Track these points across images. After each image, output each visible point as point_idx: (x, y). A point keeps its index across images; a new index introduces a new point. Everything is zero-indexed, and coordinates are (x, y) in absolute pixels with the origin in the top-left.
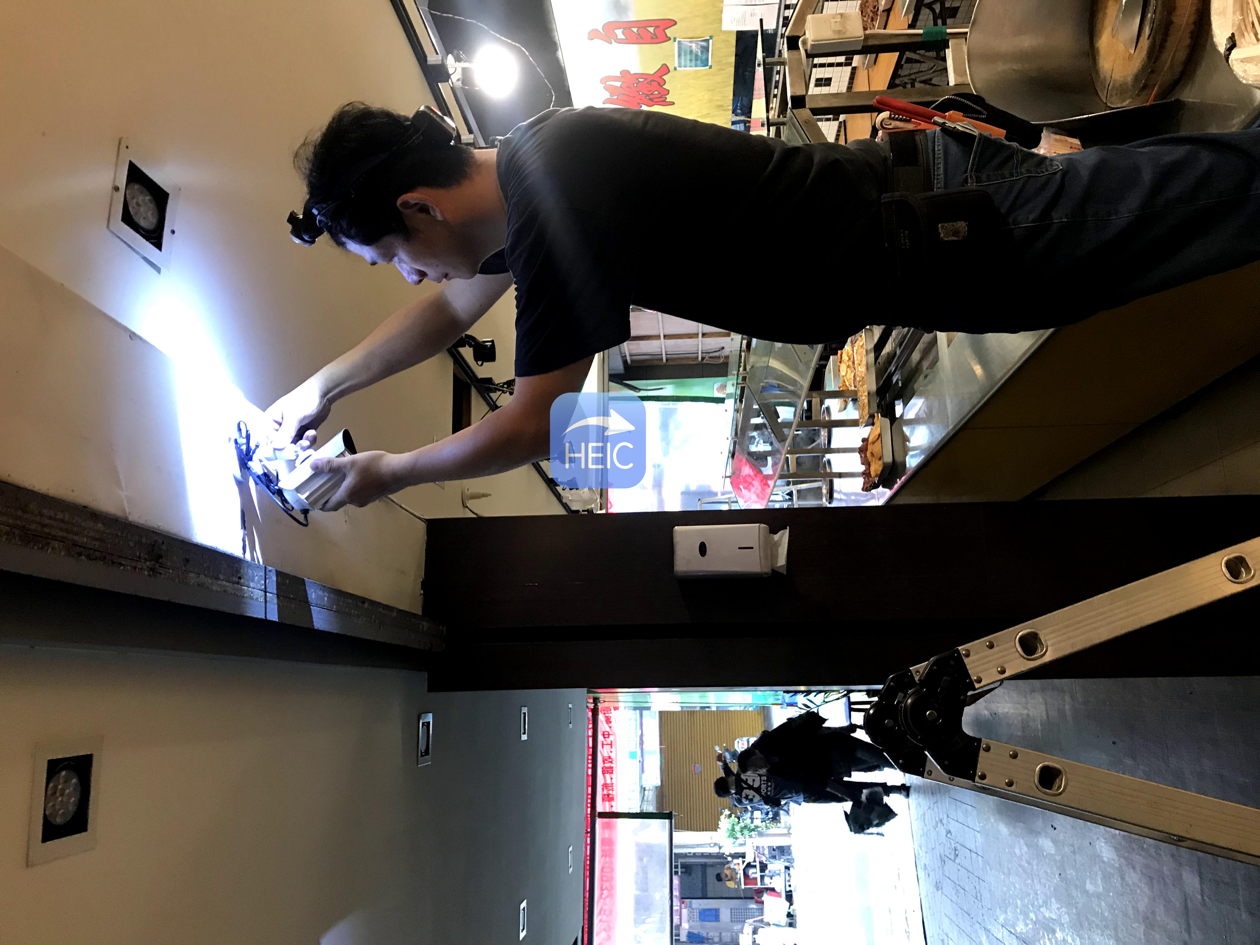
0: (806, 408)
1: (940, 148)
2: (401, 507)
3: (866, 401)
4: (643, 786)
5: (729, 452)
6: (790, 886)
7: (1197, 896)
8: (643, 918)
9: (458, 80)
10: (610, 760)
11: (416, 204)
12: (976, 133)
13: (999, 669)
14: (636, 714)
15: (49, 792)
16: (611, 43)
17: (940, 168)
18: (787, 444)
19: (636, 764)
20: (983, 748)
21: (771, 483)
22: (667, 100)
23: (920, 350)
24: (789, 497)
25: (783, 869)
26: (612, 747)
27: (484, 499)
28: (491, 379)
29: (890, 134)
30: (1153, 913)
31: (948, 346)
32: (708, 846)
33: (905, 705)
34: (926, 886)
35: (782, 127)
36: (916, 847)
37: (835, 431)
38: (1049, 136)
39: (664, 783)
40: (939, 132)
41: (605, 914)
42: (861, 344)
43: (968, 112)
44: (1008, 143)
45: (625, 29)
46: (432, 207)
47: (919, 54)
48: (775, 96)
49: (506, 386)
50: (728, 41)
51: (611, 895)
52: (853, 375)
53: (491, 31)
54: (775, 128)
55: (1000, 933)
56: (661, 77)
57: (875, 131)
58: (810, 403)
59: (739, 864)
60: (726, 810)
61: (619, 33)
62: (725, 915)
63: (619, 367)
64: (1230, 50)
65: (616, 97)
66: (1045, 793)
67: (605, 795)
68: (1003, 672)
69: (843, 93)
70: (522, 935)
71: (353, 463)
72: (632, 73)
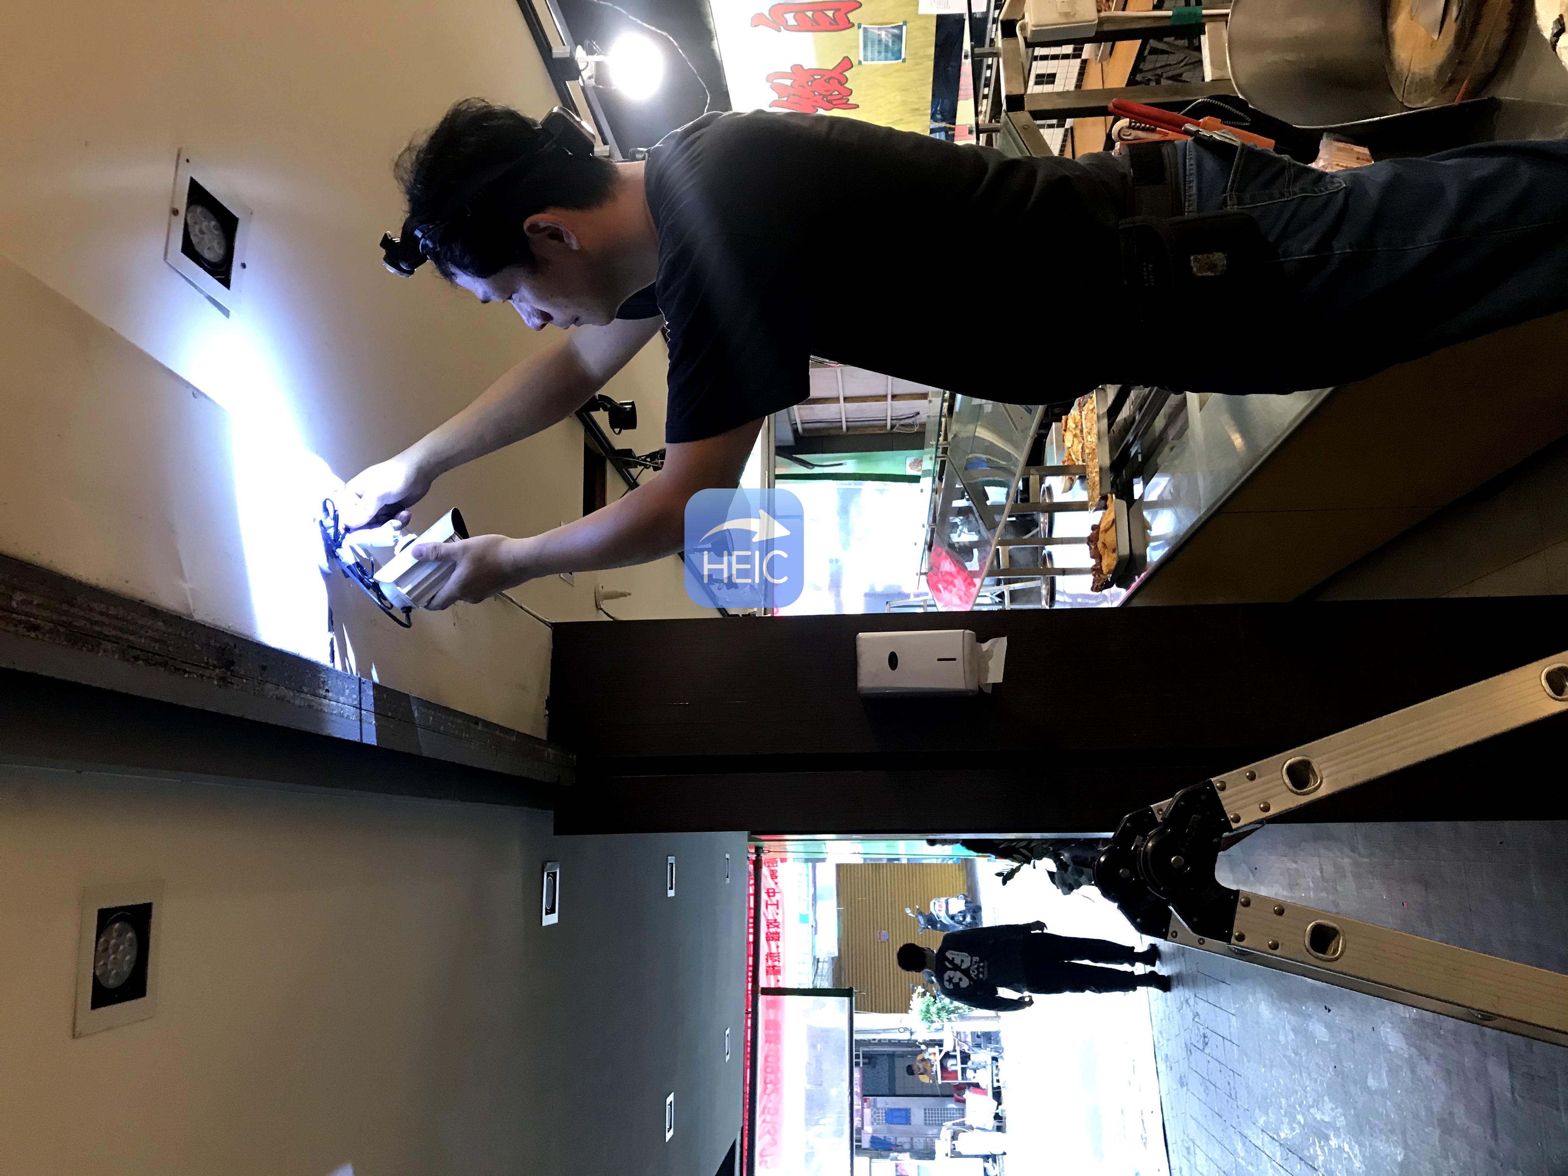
0: (1021, 489)
1: (1193, 162)
2: (521, 607)
3: (1097, 479)
4: (817, 957)
5: (925, 544)
6: (998, 1081)
7: (1506, 1093)
8: (816, 1118)
9: (590, 78)
10: (776, 924)
11: (545, 229)
12: (1238, 142)
13: (1262, 806)
14: (807, 867)
15: (100, 948)
16: (779, 31)
17: (1191, 187)
18: (997, 533)
19: (807, 928)
20: (1241, 903)
21: (977, 581)
22: (850, 102)
23: (1165, 415)
24: (1000, 600)
25: (989, 1061)
26: (778, 908)
27: (622, 599)
28: (630, 450)
29: (1129, 146)
30: (1451, 1114)
31: (1201, 409)
32: (897, 1031)
33: (1145, 849)
34: (1167, 1080)
35: (994, 135)
36: (1156, 1033)
37: (1058, 516)
38: (1332, 144)
39: (842, 952)
40: (1192, 142)
41: (769, 1113)
42: (1091, 407)
43: (1227, 118)
44: (1277, 155)
45: (796, 13)
46: (567, 233)
47: (1166, 43)
48: (986, 97)
49: (649, 460)
50: (925, 28)
51: (777, 1090)
52: (1080, 446)
53: (630, 17)
54: (985, 135)
55: (1259, 1139)
56: (841, 73)
57: (1109, 143)
58: (1026, 482)
59: (935, 1054)
60: (920, 987)
61: (790, 18)
62: (918, 1116)
63: (788, 437)
64: (1557, 35)
65: (785, 99)
66: (1317, 958)
67: (769, 967)
68: (1266, 809)
69: (1071, 92)
70: (669, 1135)
71: (465, 549)
72: (806, 68)
